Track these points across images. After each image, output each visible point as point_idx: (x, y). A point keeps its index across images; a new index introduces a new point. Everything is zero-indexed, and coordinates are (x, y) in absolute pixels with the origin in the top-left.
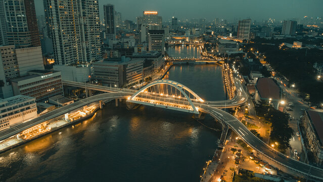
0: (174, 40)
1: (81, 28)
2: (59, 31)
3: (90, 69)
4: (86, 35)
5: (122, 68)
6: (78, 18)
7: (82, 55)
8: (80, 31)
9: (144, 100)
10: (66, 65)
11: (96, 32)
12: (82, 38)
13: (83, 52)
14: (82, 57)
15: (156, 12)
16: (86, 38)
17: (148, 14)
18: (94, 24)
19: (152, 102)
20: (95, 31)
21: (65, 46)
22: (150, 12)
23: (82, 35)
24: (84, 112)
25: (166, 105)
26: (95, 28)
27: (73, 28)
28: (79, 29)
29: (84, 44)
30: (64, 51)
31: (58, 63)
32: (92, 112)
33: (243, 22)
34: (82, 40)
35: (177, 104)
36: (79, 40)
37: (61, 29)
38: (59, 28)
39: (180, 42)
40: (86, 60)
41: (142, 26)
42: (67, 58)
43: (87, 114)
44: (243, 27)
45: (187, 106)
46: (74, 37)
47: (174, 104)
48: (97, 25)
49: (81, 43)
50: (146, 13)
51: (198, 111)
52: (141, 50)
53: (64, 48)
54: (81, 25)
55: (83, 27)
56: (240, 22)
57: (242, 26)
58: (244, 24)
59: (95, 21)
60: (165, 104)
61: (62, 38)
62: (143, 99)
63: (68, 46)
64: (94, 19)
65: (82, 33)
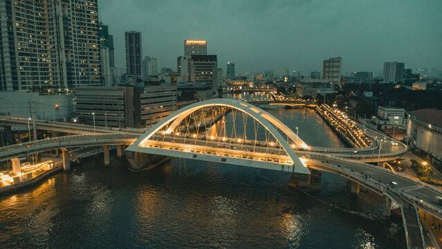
0: (230, 85)
1: (57, 24)
2: (10, 23)
3: (70, 101)
4: (66, 38)
5: (132, 93)
6: (53, 6)
7: (59, 75)
8: (55, 30)
9: (168, 147)
10: (21, 90)
11: (90, 37)
12: (59, 42)
13: (61, 69)
14: (59, 79)
15: (204, 42)
16: (66, 42)
17: (191, 45)
18: (86, 22)
19: (188, 149)
20: (87, 35)
21: (20, 54)
22: (195, 42)
23: (58, 37)
24: (12, 175)
25: (223, 156)
26: (89, 29)
27: (44, 24)
28: (55, 25)
29: (63, 55)
30: (18, 64)
31: (5, 88)
32: (34, 176)
33: (329, 61)
34: (59, 47)
35: (249, 153)
36: (54, 47)
37: (14, 19)
38: (10, 18)
39: (241, 88)
40: (66, 84)
41: (182, 59)
42: (24, 79)
43: (17, 179)
44: (331, 69)
45: (276, 156)
46: (45, 43)
47: (244, 152)
48: (93, 25)
49: (57, 53)
50: (189, 42)
51: (305, 165)
52: (176, 82)
53: (18, 58)
54: (57, 18)
55: (61, 20)
56: (325, 62)
57: (329, 67)
58: (331, 64)
59: (88, 16)
60: (220, 153)
61: (16, 37)
62: (168, 143)
63: (27, 55)
64: (86, 14)
65: (58, 33)
